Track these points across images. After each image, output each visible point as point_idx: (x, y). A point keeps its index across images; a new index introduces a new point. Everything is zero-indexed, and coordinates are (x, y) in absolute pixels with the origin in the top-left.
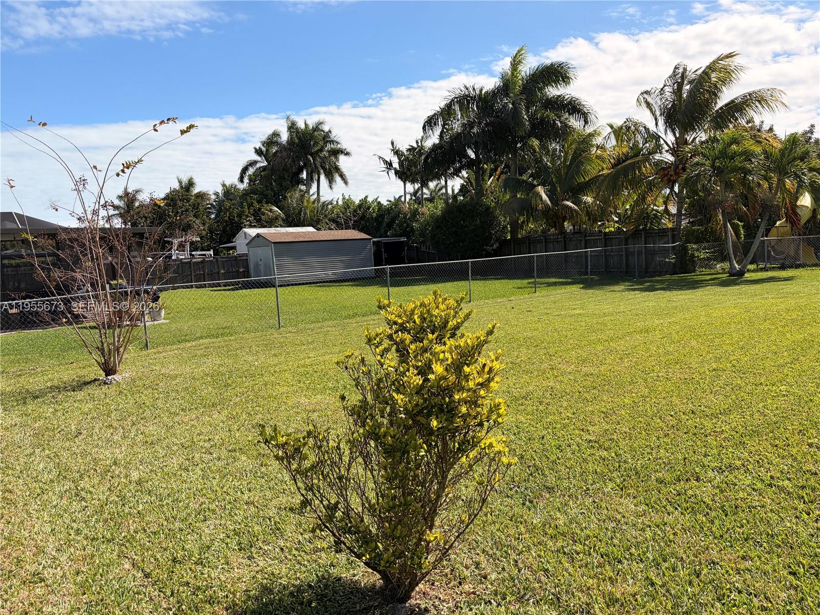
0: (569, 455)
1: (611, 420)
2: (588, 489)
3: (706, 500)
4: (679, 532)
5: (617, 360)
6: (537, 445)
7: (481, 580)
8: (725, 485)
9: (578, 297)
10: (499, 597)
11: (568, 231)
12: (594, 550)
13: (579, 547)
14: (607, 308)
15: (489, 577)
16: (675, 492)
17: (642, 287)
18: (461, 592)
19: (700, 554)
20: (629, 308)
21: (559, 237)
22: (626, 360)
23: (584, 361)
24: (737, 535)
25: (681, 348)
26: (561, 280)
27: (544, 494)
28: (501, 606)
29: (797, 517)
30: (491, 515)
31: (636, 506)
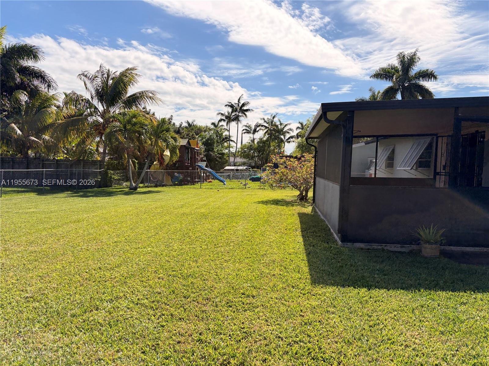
0: (9, 310)
1: (45, 280)
2: (20, 332)
3: (100, 321)
4: (80, 346)
8: (112, 309)
11: (31, 157)
19: (92, 356)
20: (69, 207)
21: (24, 160)
24: (115, 338)
29: (149, 319)
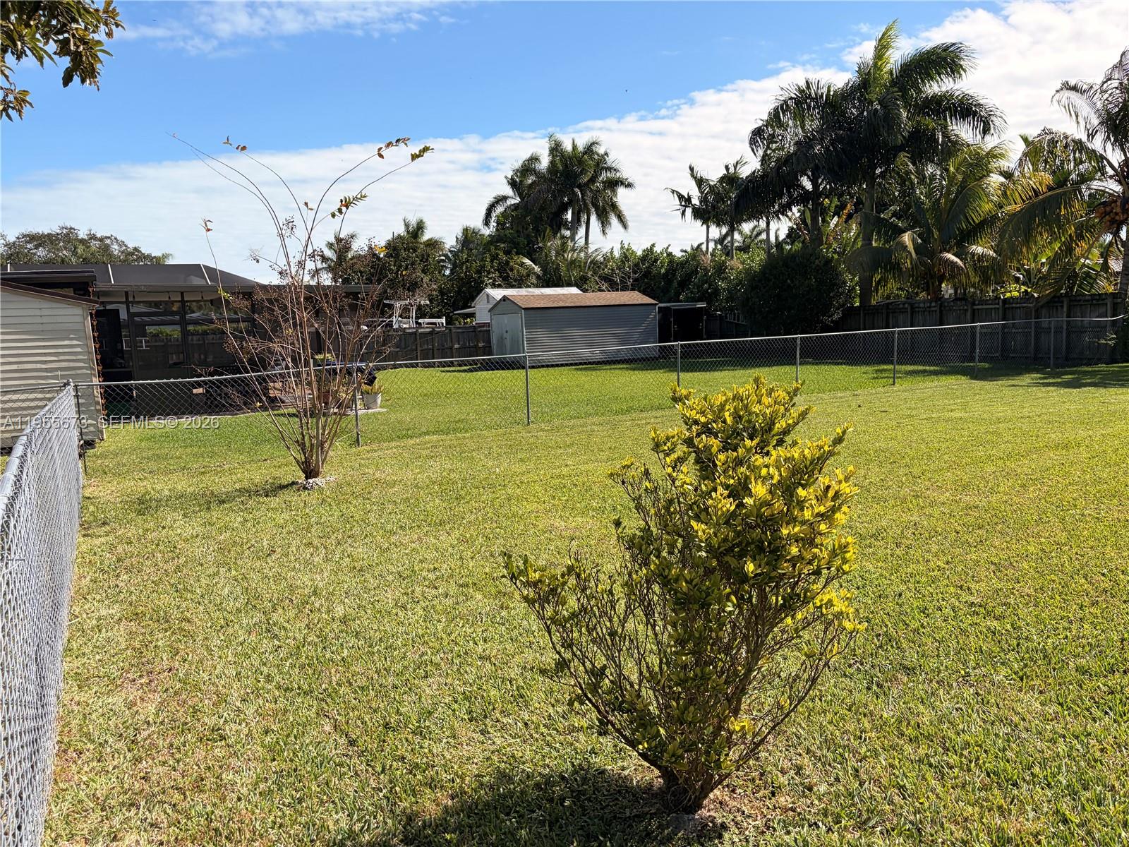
0: (939, 622)
1: (1007, 575)
2: (968, 675)
5: (1018, 488)
6: (890, 605)
7: (803, 792)
9: (958, 393)
10: (830, 819)
11: (947, 296)
12: (976, 765)
13: (953, 759)
14: (1001, 410)
15: (815, 789)
16: (1106, 689)
17: (1059, 380)
18: (774, 806)
20: (1038, 411)
21: (933, 304)
22: (1031, 489)
23: (965, 487)
25: (1121, 473)
26: (932, 368)
27: (899, 676)
28: (833, 833)
30: (821, 700)
31: (1042, 704)
